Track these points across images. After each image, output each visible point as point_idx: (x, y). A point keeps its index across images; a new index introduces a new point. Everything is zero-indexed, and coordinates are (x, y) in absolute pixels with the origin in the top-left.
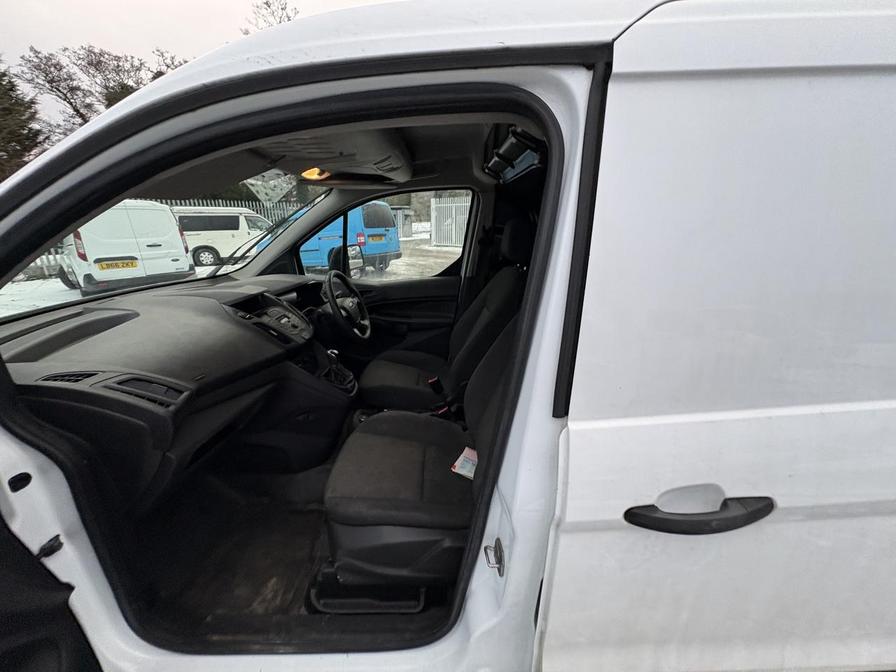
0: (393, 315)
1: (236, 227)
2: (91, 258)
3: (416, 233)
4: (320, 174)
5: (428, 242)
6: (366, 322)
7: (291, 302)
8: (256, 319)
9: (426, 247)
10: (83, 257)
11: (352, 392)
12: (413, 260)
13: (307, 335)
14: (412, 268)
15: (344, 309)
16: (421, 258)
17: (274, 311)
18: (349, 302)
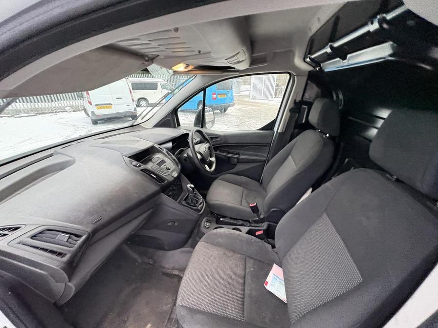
0: (229, 153)
1: (156, 89)
2: (93, 104)
3: (243, 91)
4: (185, 68)
5: (248, 96)
6: (213, 159)
7: (168, 149)
8: (143, 167)
9: (247, 99)
10: (90, 103)
11: (200, 211)
12: (240, 107)
13: (175, 174)
14: (239, 112)
15: (200, 153)
16: (244, 106)
17: (158, 157)
18: (203, 148)
